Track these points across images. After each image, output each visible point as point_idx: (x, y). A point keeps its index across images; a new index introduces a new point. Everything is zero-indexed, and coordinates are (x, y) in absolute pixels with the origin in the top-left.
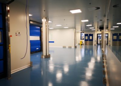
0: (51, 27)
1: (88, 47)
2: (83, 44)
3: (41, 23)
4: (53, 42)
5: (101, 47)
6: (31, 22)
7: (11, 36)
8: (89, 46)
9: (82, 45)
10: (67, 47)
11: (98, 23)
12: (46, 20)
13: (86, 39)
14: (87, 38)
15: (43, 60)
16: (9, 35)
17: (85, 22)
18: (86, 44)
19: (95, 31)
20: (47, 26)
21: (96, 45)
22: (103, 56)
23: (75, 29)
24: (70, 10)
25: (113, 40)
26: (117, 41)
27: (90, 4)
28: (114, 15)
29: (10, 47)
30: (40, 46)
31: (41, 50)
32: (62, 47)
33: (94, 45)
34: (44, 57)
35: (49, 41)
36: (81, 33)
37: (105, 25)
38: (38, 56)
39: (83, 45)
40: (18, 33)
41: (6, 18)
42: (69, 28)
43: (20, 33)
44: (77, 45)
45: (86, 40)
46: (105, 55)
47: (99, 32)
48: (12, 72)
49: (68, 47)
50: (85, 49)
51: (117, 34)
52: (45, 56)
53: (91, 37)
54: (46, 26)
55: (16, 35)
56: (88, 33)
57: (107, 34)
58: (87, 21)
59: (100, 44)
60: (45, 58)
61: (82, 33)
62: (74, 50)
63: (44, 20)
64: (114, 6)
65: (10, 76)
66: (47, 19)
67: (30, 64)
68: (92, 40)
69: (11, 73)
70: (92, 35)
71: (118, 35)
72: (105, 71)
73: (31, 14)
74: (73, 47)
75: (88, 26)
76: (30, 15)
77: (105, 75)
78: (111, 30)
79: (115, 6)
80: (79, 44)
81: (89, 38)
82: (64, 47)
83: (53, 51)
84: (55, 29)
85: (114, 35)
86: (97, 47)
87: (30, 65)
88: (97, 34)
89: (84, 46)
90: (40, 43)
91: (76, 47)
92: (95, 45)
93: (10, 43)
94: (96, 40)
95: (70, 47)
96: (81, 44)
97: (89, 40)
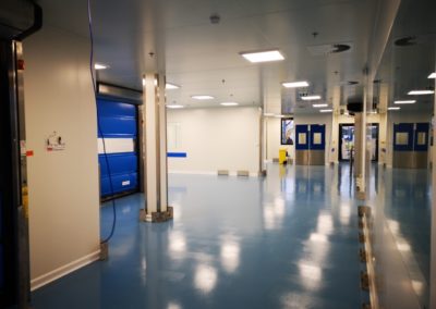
0: (175, 103)
1: (308, 170)
2: (291, 161)
3: (140, 91)
4: (184, 155)
5: (355, 174)
6: (103, 89)
7: (30, 153)
8: (310, 167)
9: (285, 163)
10: (233, 174)
11: (342, 89)
12: (156, 82)
13: (300, 142)
14: (303, 138)
15: (147, 227)
16: (23, 151)
17: (297, 89)
18: (300, 161)
19: (331, 114)
20: (162, 99)
21: (337, 162)
22: (361, 211)
23: (262, 107)
24: (242, 53)
25: (397, 148)
26: (411, 150)
27: (315, 34)
28: (398, 68)
29: (26, 194)
30: (135, 174)
31: (138, 188)
32: (216, 173)
33: (327, 164)
34: (149, 218)
35: (169, 151)
36: (282, 119)
37: (368, 95)
38: (127, 210)
39: (288, 166)
40: (53, 141)
41: (10, 74)
42: (241, 106)
43: (62, 142)
44: (267, 162)
45: (299, 147)
46: (369, 209)
47: (348, 119)
48: (36, 283)
49: (236, 174)
50: (298, 181)
51: (411, 125)
52: (153, 214)
53: (317, 137)
54: (157, 100)
55: (50, 149)
56: (309, 122)
57: (374, 124)
58: (304, 84)
59: (351, 161)
60: (153, 222)
61: (288, 122)
62: (257, 183)
63: (149, 84)
64: (398, 43)
65: (29, 300)
66: (161, 77)
67: (99, 251)
68: (322, 146)
69: (32, 289)
70: (321, 129)
71: (415, 128)
72: (367, 276)
73: (101, 62)
74: (254, 174)
75: (306, 101)
76: (98, 67)
77: (368, 291)
78: (389, 111)
79: (401, 42)
80: (275, 160)
81: (310, 138)
82: (223, 174)
83: (183, 190)
84: (189, 108)
85: (398, 128)
86: (340, 175)
87: (100, 254)
88: (341, 126)
89: (292, 169)
90: (136, 161)
91: (264, 174)
92: (332, 164)
93: (25, 182)
94: (336, 146)
95: (244, 175)
96: (281, 161)
97: (310, 145)
